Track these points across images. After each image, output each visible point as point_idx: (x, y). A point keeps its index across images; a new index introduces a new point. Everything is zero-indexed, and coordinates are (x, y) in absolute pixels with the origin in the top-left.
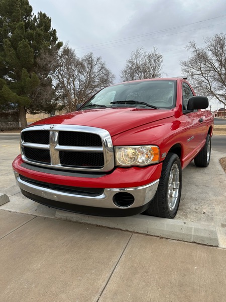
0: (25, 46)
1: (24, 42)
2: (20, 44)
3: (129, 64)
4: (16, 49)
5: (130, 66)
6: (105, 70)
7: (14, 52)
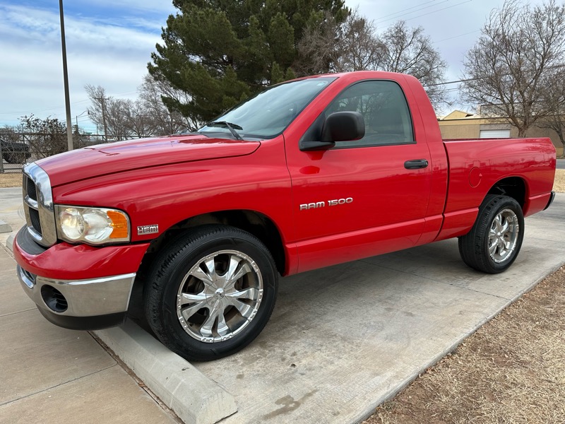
0: (281, 24)
1: (278, 17)
2: (274, 21)
3: (487, 36)
4: (266, 30)
5: (490, 39)
6: (430, 52)
7: (264, 36)
